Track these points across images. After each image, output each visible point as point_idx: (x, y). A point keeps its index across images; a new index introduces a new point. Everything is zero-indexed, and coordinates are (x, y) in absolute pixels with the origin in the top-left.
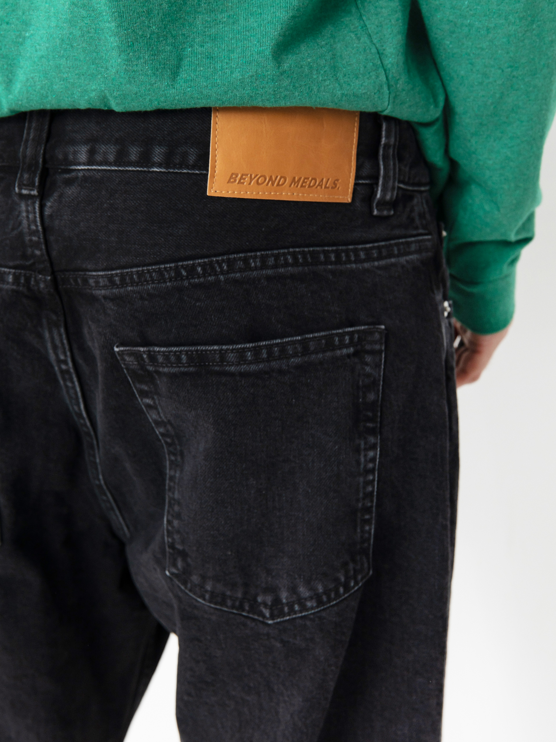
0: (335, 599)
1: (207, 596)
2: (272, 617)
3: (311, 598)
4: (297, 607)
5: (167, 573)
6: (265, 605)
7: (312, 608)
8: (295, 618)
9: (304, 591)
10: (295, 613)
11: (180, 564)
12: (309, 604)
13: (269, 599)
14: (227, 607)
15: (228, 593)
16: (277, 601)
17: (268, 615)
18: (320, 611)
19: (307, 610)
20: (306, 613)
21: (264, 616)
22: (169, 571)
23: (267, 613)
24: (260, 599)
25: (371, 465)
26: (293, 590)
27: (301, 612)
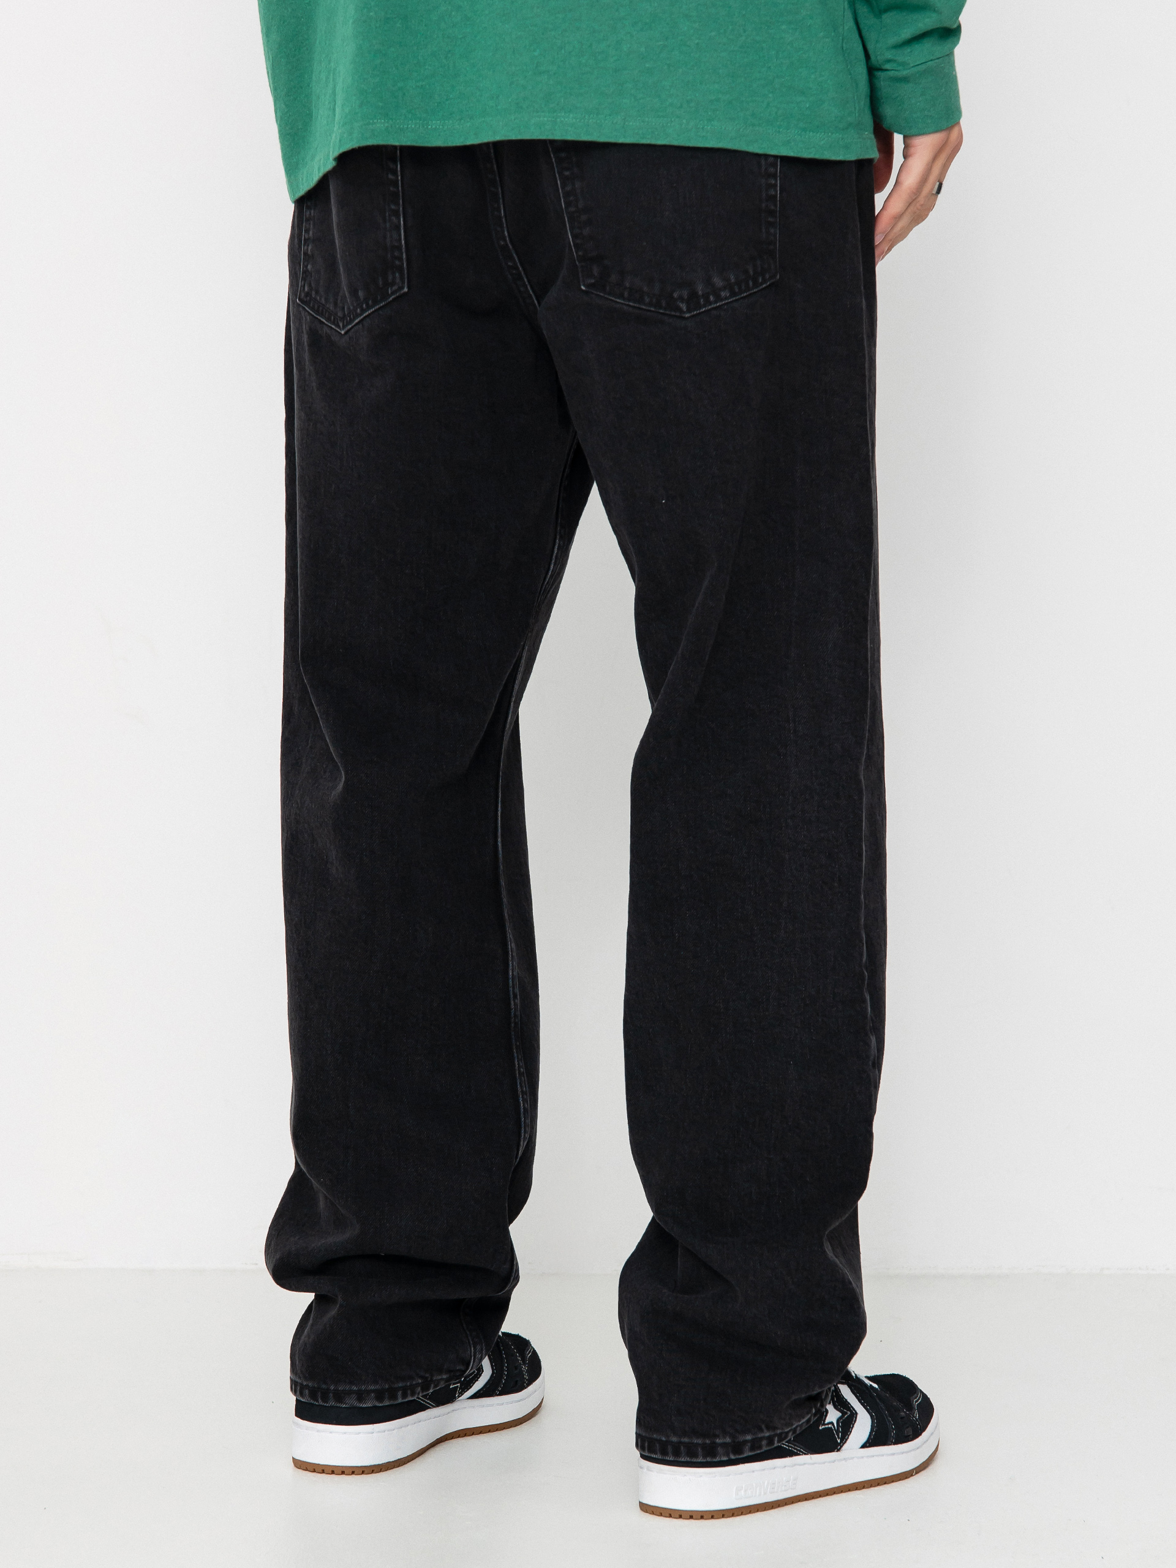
0: (745, 291)
1: (626, 294)
2: (689, 311)
3: (724, 288)
4: (712, 298)
5: (583, 288)
6: (681, 298)
7: (726, 298)
8: (710, 310)
9: (718, 282)
10: (711, 304)
11: (596, 271)
12: (723, 294)
13: (685, 294)
14: (645, 305)
15: (645, 289)
16: (693, 295)
17: (685, 309)
18: (733, 301)
19: (722, 300)
20: (721, 303)
21: (681, 311)
22: (584, 285)
23: (684, 307)
24: (675, 295)
25: (772, 170)
26: (708, 282)
27: (716, 302)
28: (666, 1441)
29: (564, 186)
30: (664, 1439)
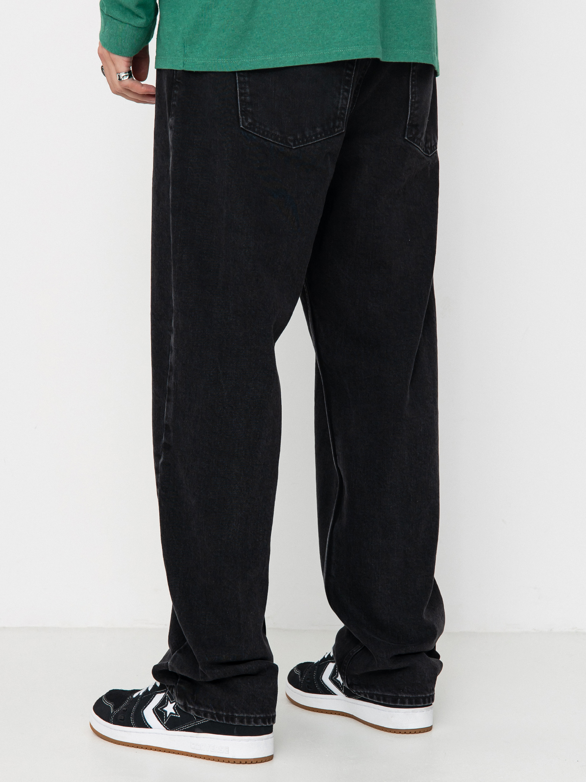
1: (421, 144)
13: (429, 145)
22: (407, 137)
23: (429, 151)
28: (425, 697)
29: (412, 88)
30: (424, 696)
